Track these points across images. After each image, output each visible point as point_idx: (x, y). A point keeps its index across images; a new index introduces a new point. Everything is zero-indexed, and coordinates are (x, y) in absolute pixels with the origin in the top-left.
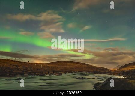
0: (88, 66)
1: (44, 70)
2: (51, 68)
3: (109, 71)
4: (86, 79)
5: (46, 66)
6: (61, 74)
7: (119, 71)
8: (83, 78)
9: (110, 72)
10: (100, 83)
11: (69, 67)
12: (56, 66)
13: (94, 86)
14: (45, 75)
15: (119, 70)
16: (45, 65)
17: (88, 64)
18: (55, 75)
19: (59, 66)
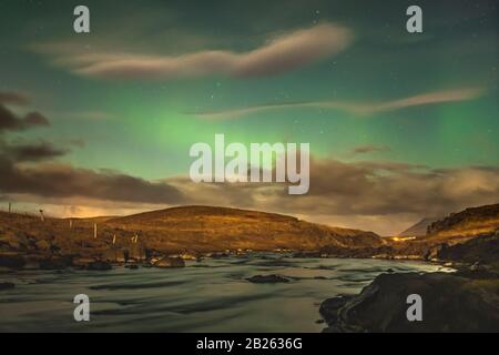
0: (294, 225)
1: (108, 247)
2: (135, 239)
3: (385, 242)
4: (286, 281)
5: (117, 229)
6: (179, 264)
7: (426, 244)
8: (274, 279)
9: (389, 250)
10: (347, 297)
11: (213, 231)
12: (159, 228)
13: (322, 311)
14: (110, 268)
15: (425, 241)
16: (112, 226)
17: (296, 219)
18: (155, 265)
19: (173, 230)
